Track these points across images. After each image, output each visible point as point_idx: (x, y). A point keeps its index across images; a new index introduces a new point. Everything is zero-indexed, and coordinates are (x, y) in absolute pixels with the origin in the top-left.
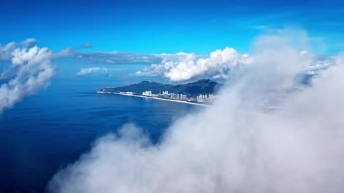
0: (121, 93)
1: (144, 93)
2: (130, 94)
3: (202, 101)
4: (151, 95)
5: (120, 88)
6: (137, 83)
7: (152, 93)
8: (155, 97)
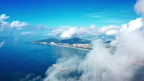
0: (41, 43)
1: (51, 43)
2: (45, 43)
3: (75, 46)
4: (54, 44)
5: (41, 40)
6: (48, 39)
7: (54, 43)
8: (56, 44)
